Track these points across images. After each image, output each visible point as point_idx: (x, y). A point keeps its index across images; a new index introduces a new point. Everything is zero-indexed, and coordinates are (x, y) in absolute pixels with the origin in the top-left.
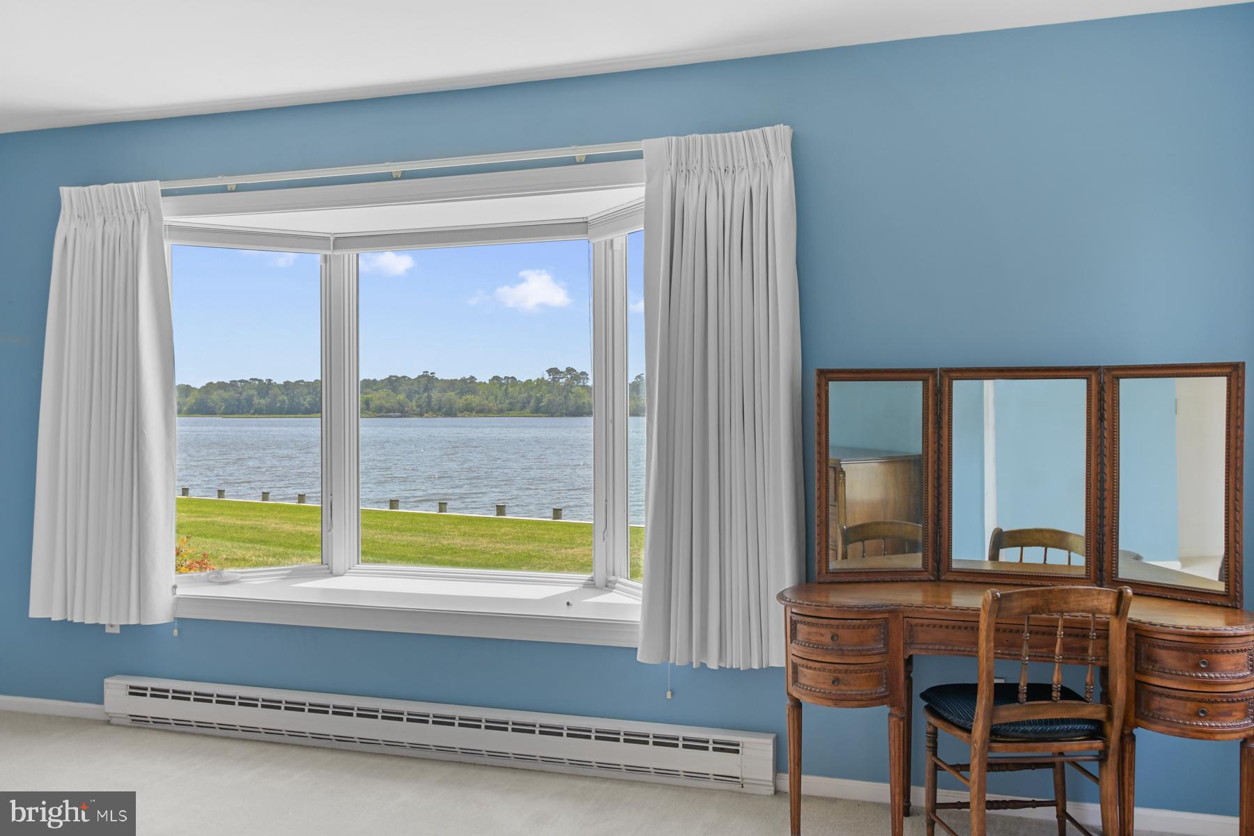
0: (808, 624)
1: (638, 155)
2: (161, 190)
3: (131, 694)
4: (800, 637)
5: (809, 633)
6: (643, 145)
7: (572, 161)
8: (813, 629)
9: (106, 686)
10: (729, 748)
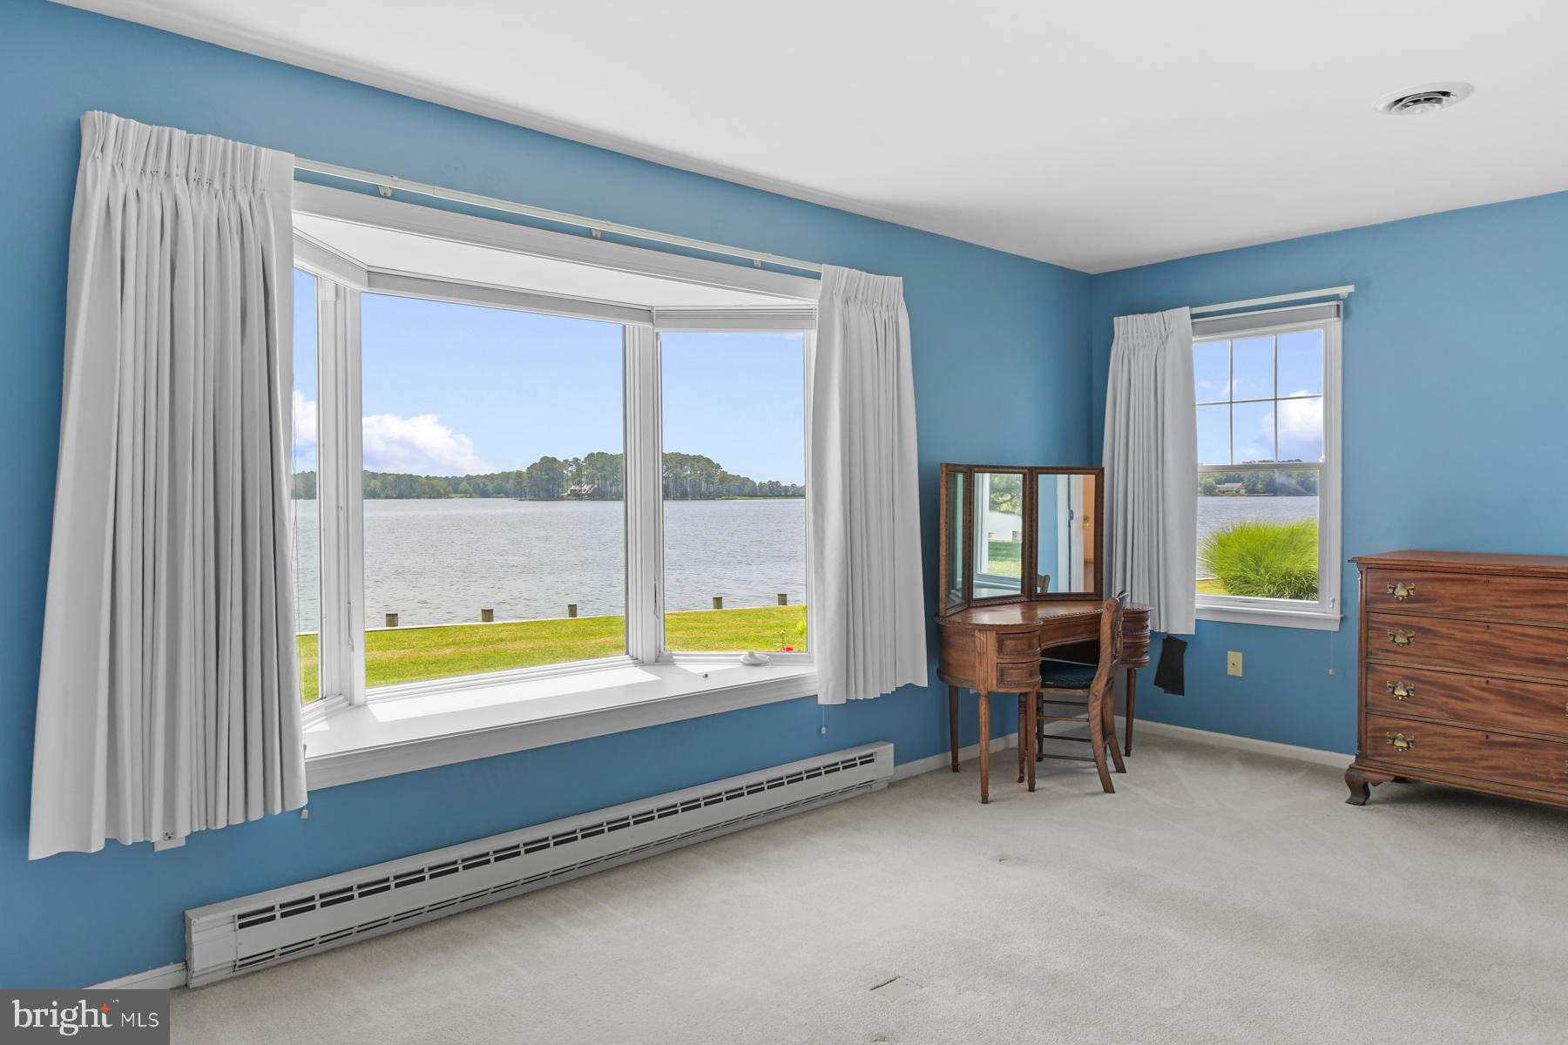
0: (1013, 639)
1: (817, 276)
2: (295, 169)
3: (241, 926)
4: (1007, 649)
5: (1016, 645)
6: (823, 269)
7: (749, 264)
8: (1019, 642)
9: (193, 930)
10: (867, 760)
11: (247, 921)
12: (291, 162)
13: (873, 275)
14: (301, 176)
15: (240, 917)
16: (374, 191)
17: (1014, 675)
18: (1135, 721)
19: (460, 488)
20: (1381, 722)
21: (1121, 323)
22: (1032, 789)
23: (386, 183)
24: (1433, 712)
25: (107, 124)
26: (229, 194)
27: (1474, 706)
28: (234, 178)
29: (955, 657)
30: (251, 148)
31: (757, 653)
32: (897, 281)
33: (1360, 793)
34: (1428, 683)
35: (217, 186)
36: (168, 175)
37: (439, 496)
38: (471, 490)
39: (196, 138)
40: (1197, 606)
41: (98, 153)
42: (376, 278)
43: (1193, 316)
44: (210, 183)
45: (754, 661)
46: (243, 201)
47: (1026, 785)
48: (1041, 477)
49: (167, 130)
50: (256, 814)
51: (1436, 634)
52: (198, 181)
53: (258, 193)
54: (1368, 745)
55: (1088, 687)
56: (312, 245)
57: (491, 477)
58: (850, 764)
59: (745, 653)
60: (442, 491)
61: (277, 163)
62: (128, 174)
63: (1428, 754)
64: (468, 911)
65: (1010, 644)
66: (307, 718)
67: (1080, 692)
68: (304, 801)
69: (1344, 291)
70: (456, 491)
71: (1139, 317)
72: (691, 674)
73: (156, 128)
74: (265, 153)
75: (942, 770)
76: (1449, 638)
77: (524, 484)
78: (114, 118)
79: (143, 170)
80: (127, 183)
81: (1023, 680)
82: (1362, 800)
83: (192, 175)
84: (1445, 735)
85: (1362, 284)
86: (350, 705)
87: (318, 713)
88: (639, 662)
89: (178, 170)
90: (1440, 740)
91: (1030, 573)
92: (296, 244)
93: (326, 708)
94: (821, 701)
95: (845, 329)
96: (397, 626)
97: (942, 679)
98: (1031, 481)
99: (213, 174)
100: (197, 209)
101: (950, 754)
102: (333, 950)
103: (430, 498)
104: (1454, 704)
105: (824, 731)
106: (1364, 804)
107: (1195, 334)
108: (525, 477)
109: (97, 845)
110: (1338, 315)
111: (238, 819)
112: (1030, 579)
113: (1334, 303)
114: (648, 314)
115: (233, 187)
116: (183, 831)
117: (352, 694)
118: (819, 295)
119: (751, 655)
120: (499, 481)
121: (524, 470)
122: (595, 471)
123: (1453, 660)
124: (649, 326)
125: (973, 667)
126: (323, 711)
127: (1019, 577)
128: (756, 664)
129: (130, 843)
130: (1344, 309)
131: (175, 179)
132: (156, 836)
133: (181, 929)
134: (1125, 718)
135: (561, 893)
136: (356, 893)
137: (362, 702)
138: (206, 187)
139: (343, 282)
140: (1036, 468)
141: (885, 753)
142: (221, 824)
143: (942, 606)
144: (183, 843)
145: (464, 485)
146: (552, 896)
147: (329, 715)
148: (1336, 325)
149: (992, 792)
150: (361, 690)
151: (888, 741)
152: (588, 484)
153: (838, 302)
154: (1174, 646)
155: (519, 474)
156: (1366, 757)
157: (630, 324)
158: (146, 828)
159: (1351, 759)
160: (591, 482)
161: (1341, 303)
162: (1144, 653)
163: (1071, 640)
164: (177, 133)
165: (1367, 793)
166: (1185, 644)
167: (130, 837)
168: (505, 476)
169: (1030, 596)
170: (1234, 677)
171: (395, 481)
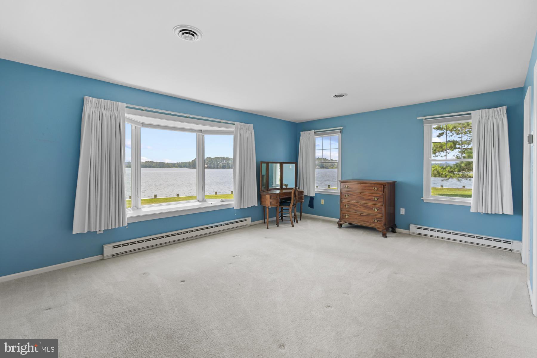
1: (234, 124)
3: (114, 248)
5: (274, 197)
6: (235, 123)
9: (104, 248)
10: (245, 220)
11: (115, 247)
12: (125, 105)
13: (246, 124)
14: (127, 107)
15: (114, 246)
16: (142, 110)
17: (273, 203)
18: (302, 214)
19: (175, 166)
20: (344, 212)
21: (302, 133)
22: (278, 226)
23: (144, 108)
24: (352, 210)
25: (89, 98)
26: (113, 111)
27: (359, 209)
28: (114, 108)
29: (263, 200)
30: (117, 103)
31: (223, 199)
32: (252, 125)
33: (340, 226)
34: (351, 204)
35: (110, 110)
36: (101, 108)
37: (170, 168)
38: (178, 166)
39: (106, 101)
40: (315, 190)
41: (87, 104)
42: (143, 125)
43: (315, 132)
44: (109, 109)
45: (222, 201)
46: (115, 112)
47: (277, 226)
48: (284, 164)
49: (100, 99)
50: (117, 226)
51: (352, 195)
52: (107, 109)
53: (118, 111)
54: (342, 217)
55: (289, 206)
56: (129, 119)
57: (183, 163)
58: (241, 221)
59: (221, 199)
60: (171, 166)
61: (122, 105)
62: (93, 108)
63: (351, 218)
64: (160, 247)
65: (272, 197)
66: (128, 211)
67: (288, 207)
68: (127, 225)
69: (342, 128)
70: (174, 166)
71: (305, 132)
72: (209, 203)
73: (98, 99)
74: (120, 103)
75: (262, 223)
76: (354, 195)
77: (191, 165)
78: (90, 98)
79: (96, 107)
80: (93, 109)
81: (275, 204)
82: (340, 227)
83: (105, 108)
84: (354, 214)
85: (344, 127)
86: (138, 208)
87: (131, 210)
88: (199, 201)
89: (103, 107)
90: (353, 215)
91: (282, 184)
92: (126, 119)
93: (133, 209)
94: (235, 209)
95: (240, 135)
96: (156, 197)
97: (261, 205)
98: (282, 165)
99: (109, 107)
100: (106, 114)
101: (264, 220)
102: (132, 253)
103: (168, 168)
104: (356, 208)
105: (236, 215)
106: (341, 228)
107: (315, 136)
108: (191, 163)
109: (86, 231)
110: (340, 133)
111: (113, 227)
112: (282, 185)
113: (339, 130)
114: (201, 131)
115: (113, 110)
116: (103, 229)
117: (138, 207)
118: (235, 128)
119: (222, 200)
120: (185, 164)
121: (191, 161)
122: (208, 162)
123: (355, 200)
124: (201, 134)
125: (266, 202)
126: (132, 209)
127: (279, 184)
128: (223, 201)
129: (92, 231)
130: (341, 131)
131: (102, 109)
132: (97, 230)
133: (102, 248)
134: (300, 213)
135: (179, 244)
136: (137, 242)
137: (140, 208)
138: (108, 110)
139: (136, 126)
140: (283, 162)
141: (249, 219)
142: (110, 228)
143: (261, 190)
144: (103, 232)
145: (176, 165)
146: (177, 244)
147: (133, 210)
148: (340, 135)
149: (269, 227)
150: (140, 205)
151: (250, 217)
152: (206, 165)
153: (239, 130)
154: (312, 199)
155: (189, 162)
156: (341, 219)
157: (198, 133)
158: (96, 229)
159: (338, 220)
160: (207, 164)
161: (341, 130)
162: (303, 200)
163: (287, 197)
164: (103, 100)
165: (341, 226)
166: (314, 198)
167: (93, 230)
168: (186, 163)
169: (281, 188)
170: (322, 205)
171: (159, 164)
